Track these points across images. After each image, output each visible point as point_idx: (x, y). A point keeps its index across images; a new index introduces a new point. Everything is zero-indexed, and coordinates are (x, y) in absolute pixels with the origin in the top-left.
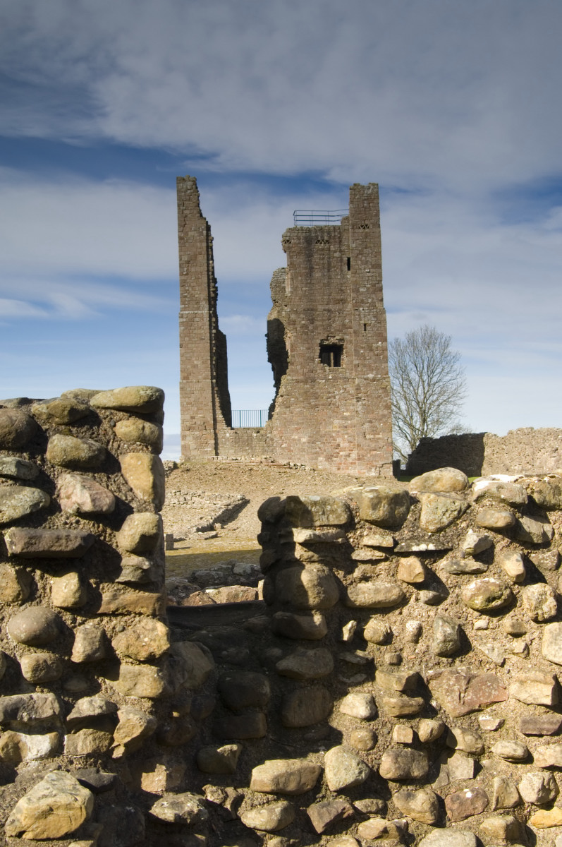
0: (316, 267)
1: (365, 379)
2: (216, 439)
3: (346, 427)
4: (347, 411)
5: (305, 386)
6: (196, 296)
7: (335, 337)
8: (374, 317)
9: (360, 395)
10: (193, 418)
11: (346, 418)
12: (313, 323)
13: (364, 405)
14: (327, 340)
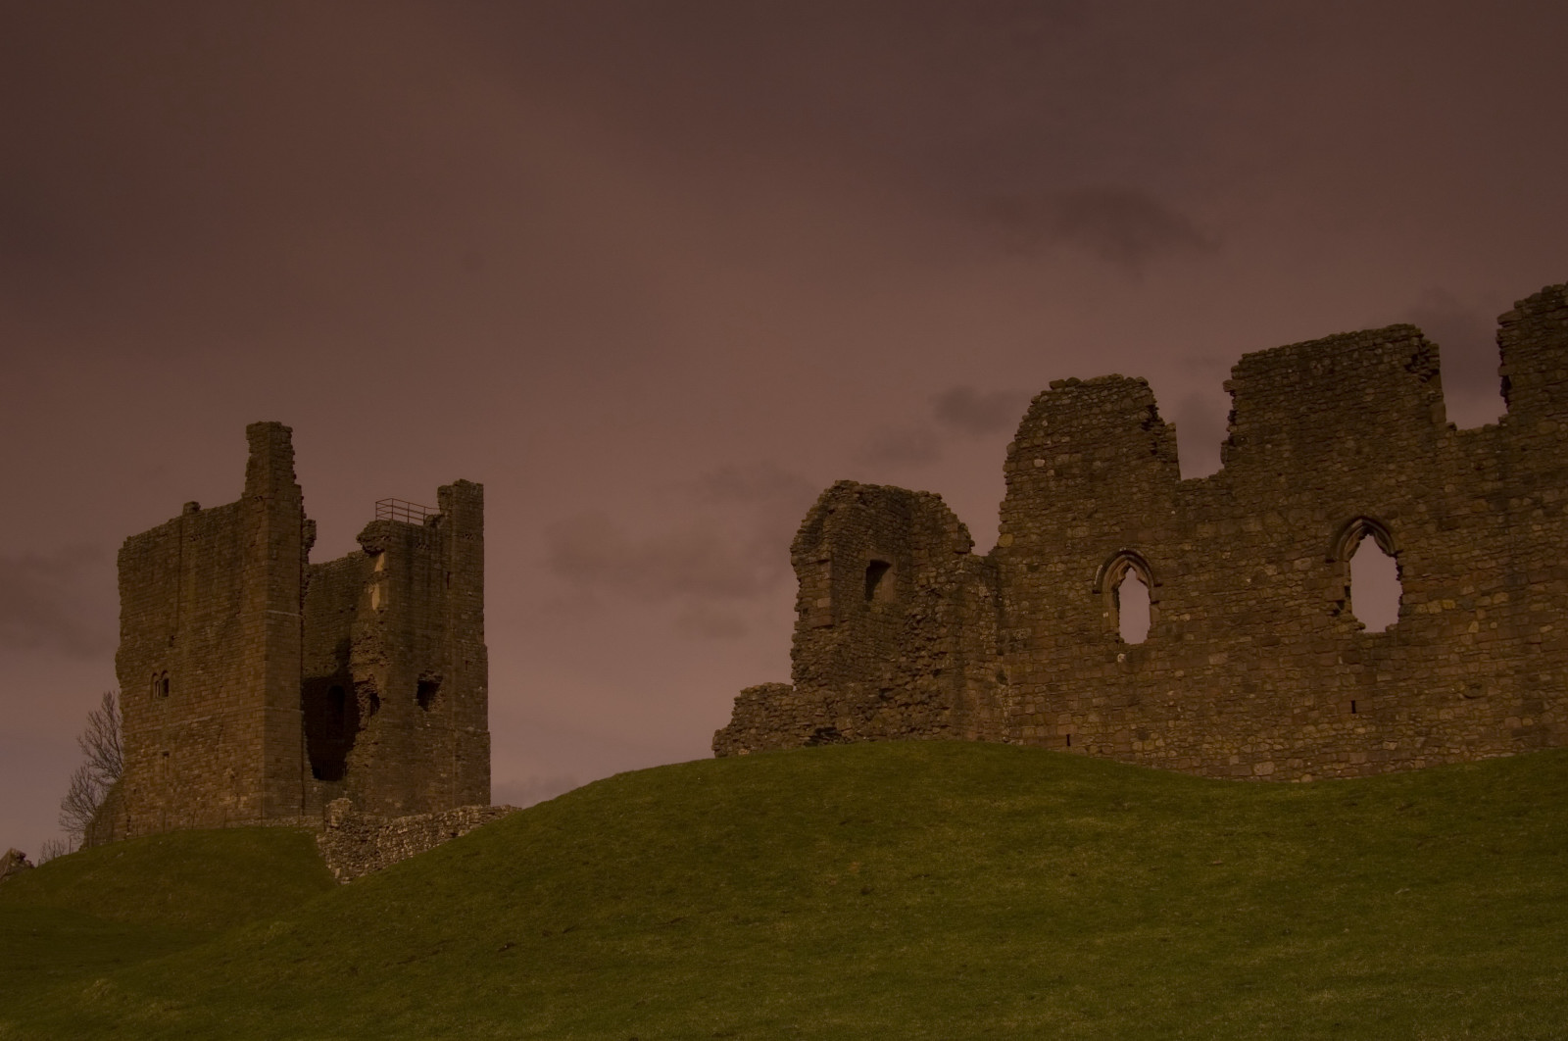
0: (416, 578)
1: (467, 732)
2: (304, 793)
3: (442, 793)
4: (444, 772)
5: (403, 733)
6: (287, 591)
7: (432, 673)
8: (477, 654)
9: (460, 752)
10: (278, 761)
11: (442, 781)
12: (411, 651)
13: (463, 766)
14: (425, 676)
